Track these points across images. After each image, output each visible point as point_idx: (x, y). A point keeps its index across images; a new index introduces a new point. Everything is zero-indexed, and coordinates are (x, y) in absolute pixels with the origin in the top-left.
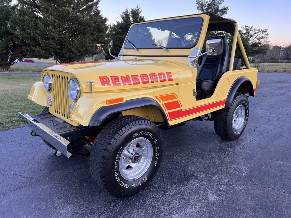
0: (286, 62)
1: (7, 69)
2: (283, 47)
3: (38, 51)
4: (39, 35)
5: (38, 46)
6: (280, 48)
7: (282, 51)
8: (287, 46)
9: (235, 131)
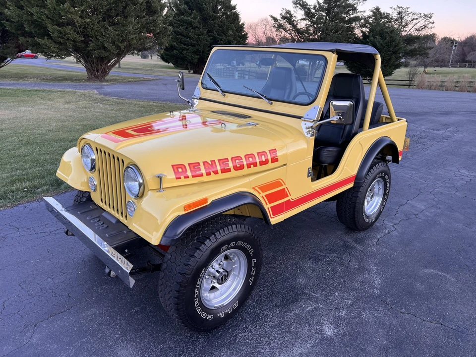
9: (368, 217)
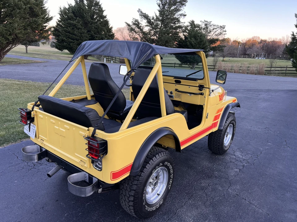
0: (243, 57)
2: (241, 42)
6: (239, 43)
7: (240, 46)
8: (244, 42)
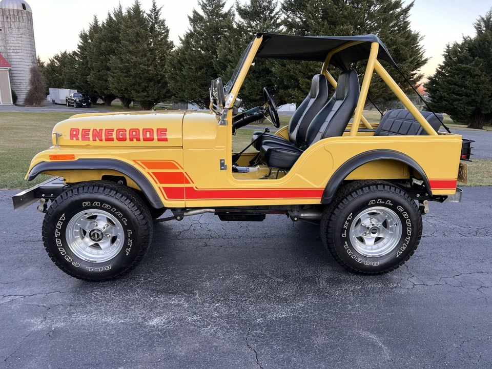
1: (262, 122)
3: (296, 96)
4: (300, 72)
5: (296, 89)
